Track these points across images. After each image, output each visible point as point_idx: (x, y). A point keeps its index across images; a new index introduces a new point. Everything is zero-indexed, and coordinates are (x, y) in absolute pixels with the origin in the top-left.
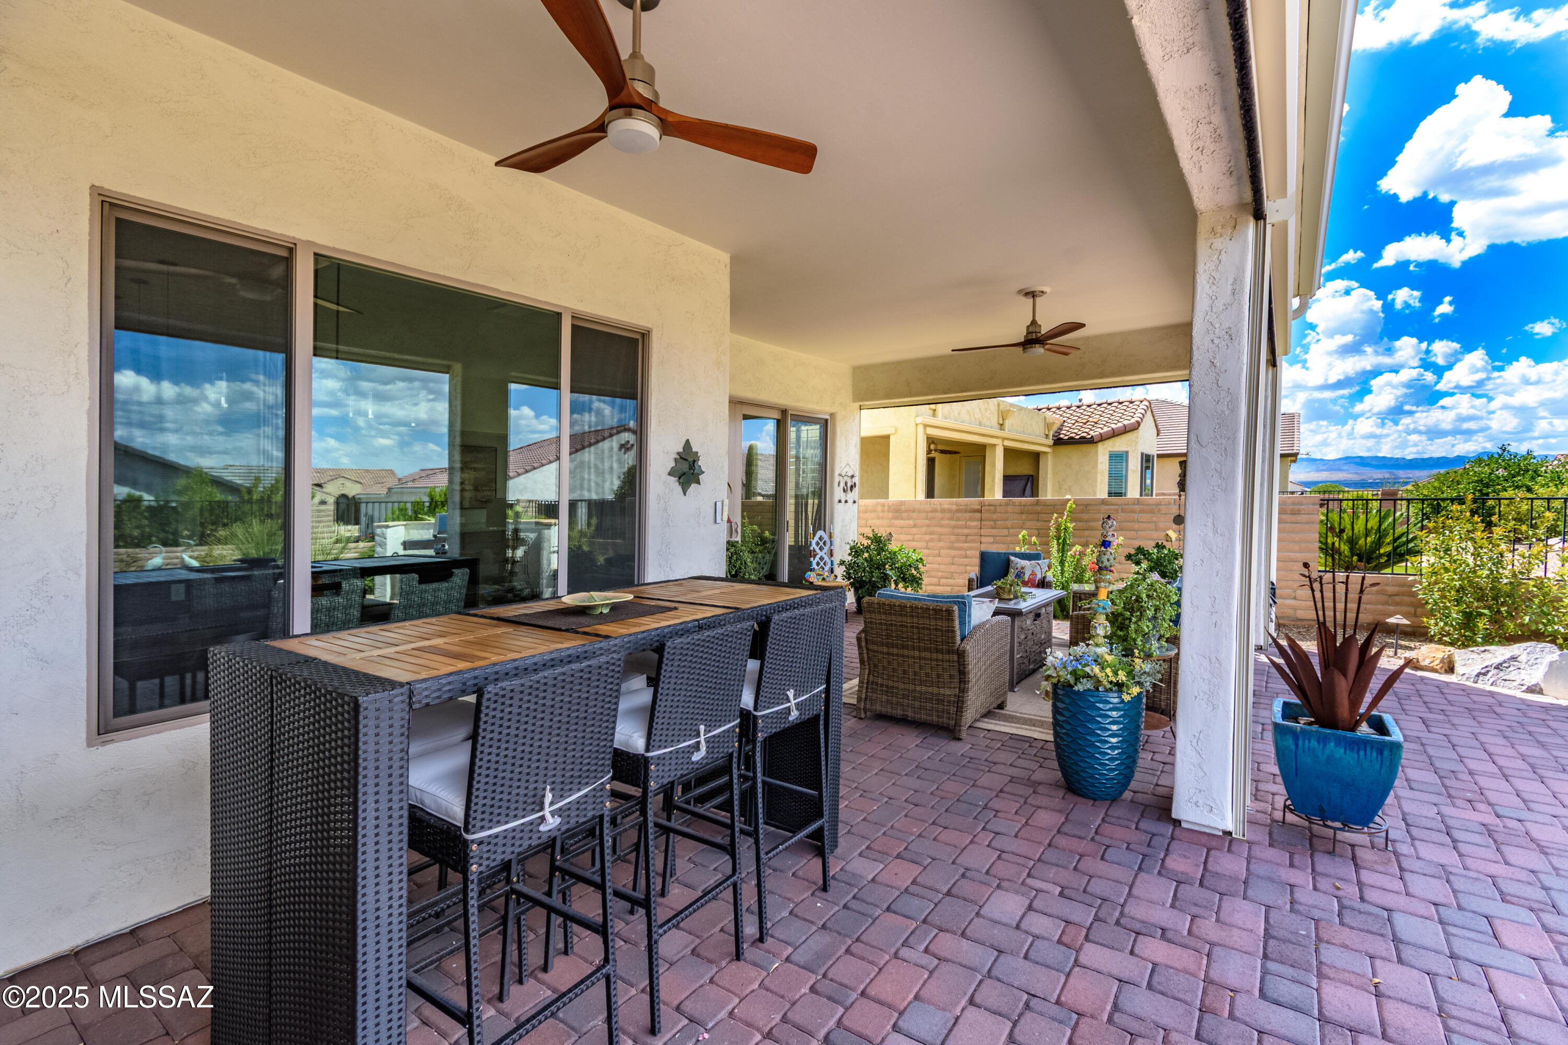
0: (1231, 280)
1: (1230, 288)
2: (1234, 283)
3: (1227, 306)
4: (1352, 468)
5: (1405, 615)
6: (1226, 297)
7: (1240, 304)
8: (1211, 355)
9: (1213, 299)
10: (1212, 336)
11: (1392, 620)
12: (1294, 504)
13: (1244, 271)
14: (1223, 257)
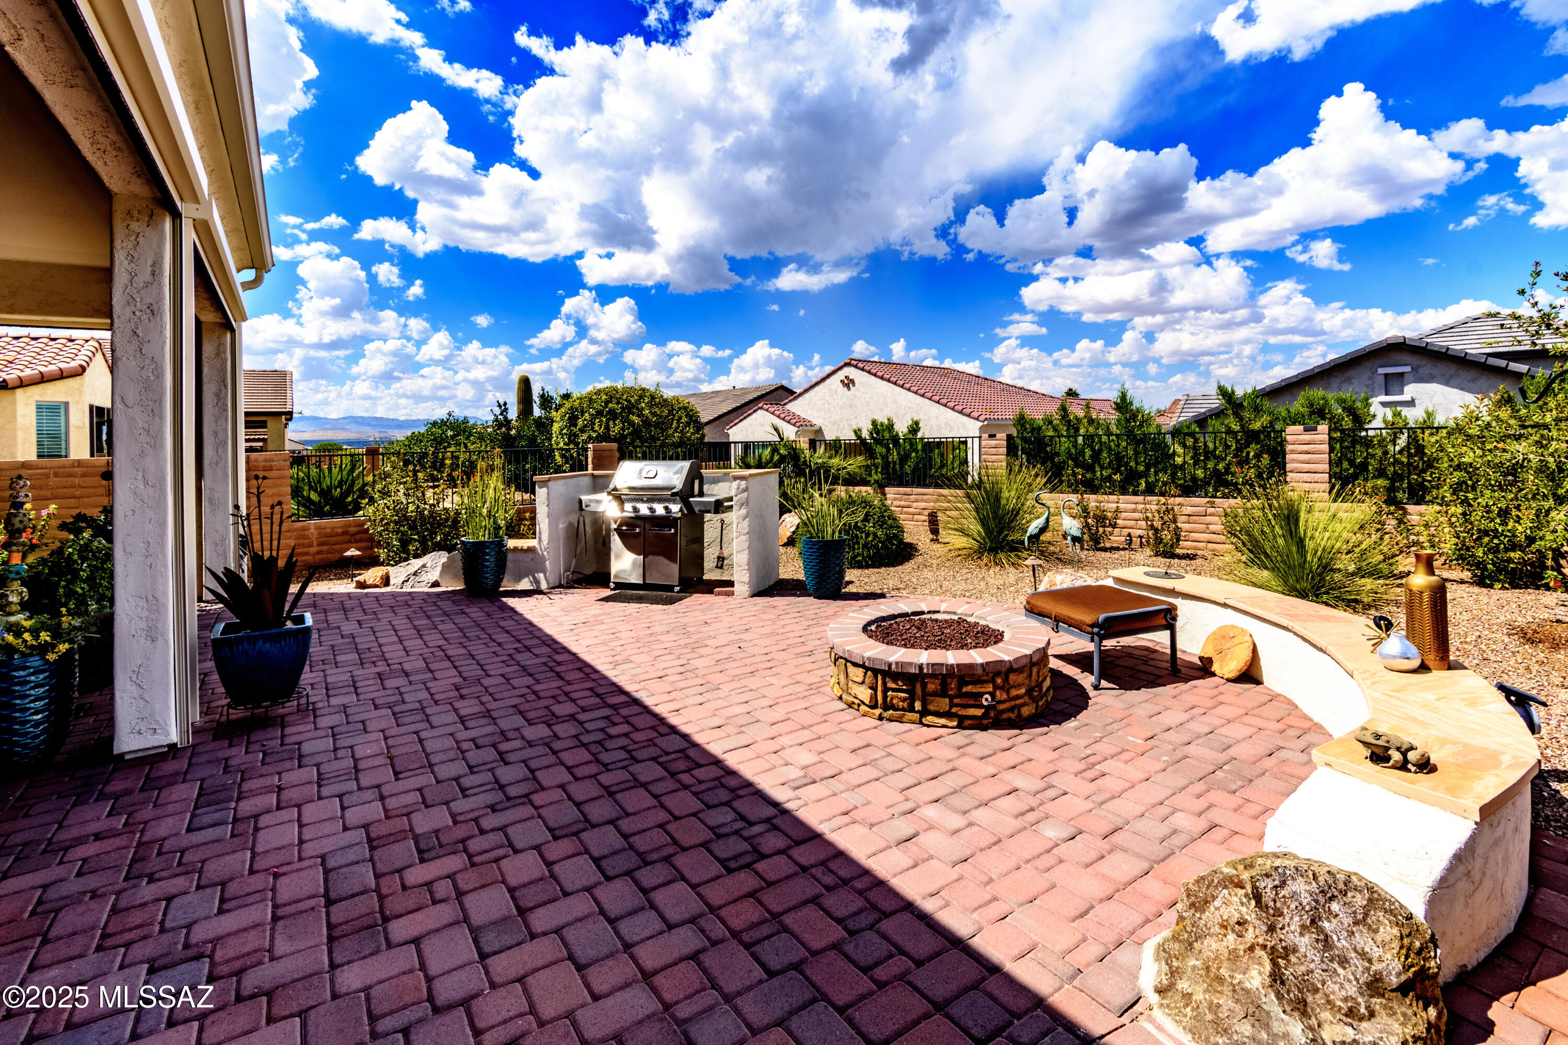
0: (150, 262)
1: (149, 269)
2: (154, 265)
3: (147, 285)
4: (354, 427)
5: (358, 549)
6: (145, 275)
7: (160, 287)
8: (133, 325)
9: (133, 276)
10: (133, 308)
11: (348, 553)
12: (265, 461)
13: (162, 257)
14: (141, 239)
